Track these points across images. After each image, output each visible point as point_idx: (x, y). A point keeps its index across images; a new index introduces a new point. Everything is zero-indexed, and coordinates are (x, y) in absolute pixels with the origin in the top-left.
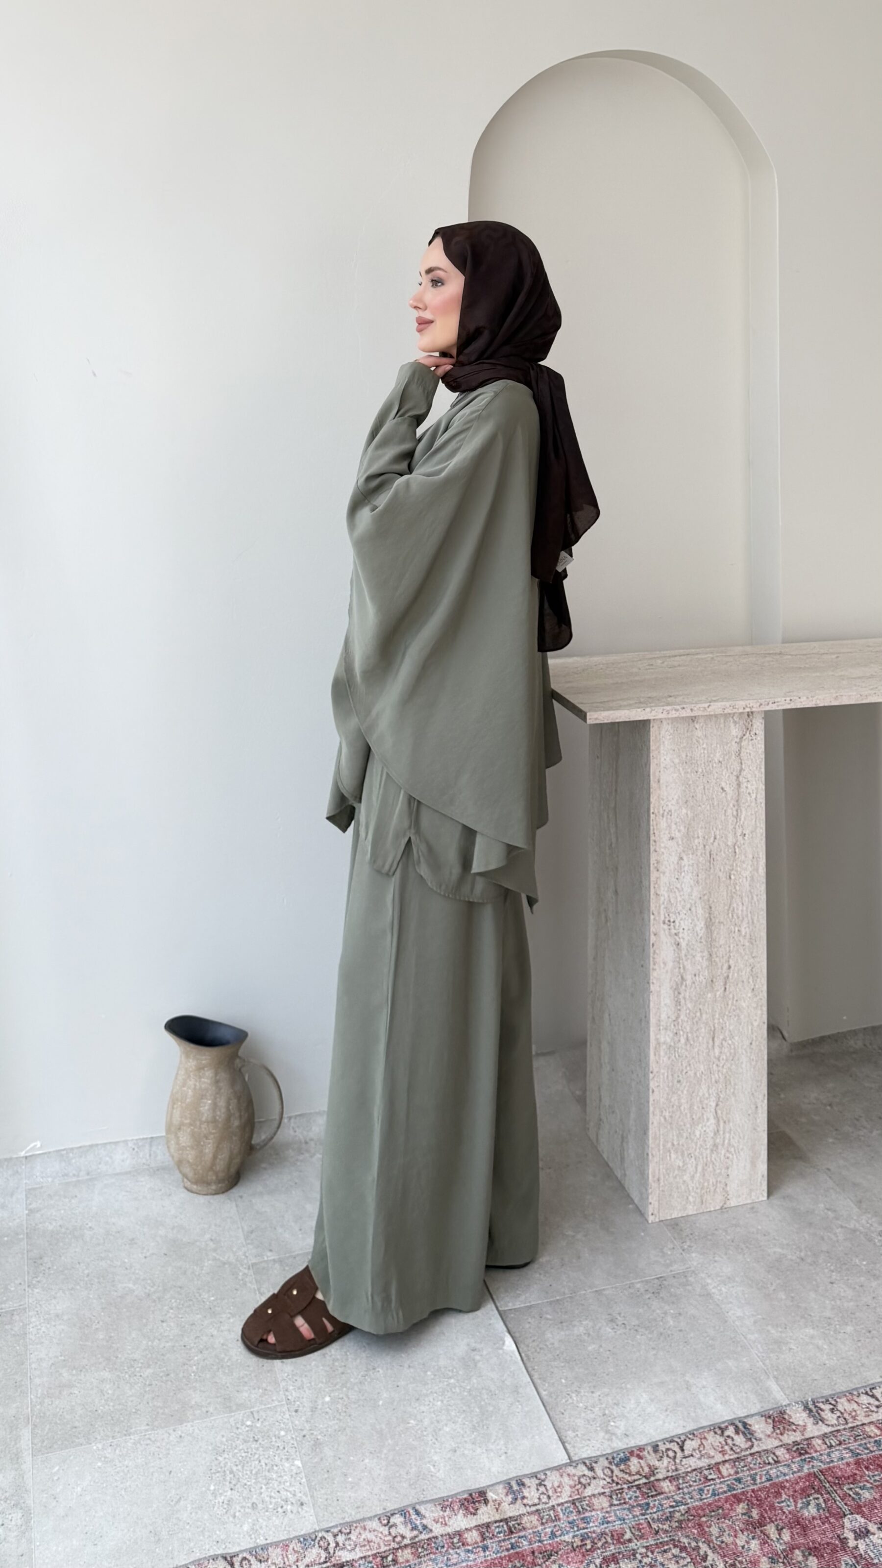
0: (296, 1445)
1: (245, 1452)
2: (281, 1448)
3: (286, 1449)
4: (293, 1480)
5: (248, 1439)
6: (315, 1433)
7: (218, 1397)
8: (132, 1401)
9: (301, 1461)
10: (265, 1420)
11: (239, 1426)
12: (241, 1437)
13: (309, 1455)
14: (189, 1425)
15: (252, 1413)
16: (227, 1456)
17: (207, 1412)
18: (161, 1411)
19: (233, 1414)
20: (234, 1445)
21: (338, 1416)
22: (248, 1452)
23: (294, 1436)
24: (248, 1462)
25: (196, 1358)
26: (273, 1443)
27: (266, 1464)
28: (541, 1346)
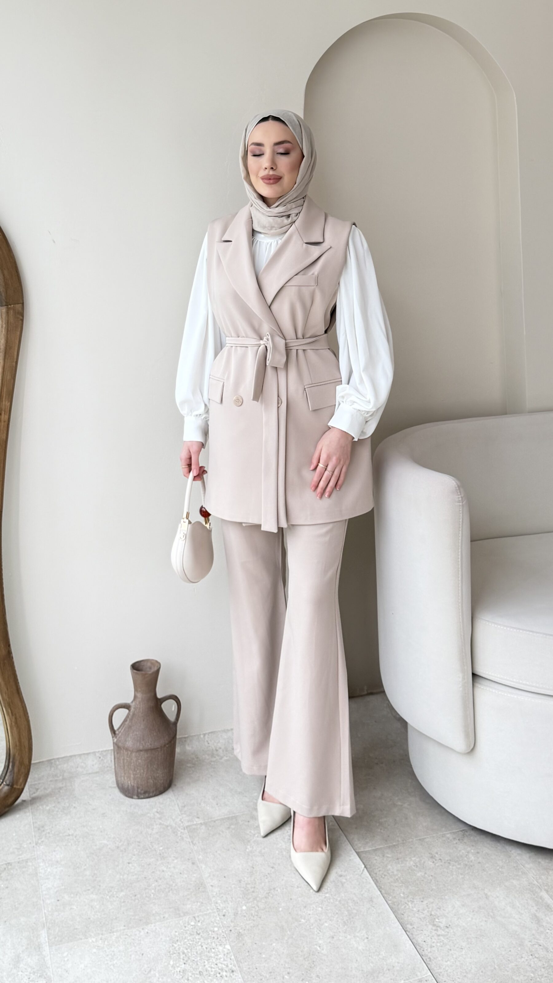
0: (225, 936)
1: (191, 941)
2: (216, 938)
3: (219, 939)
4: (225, 957)
5: (192, 933)
6: (238, 928)
7: (170, 908)
8: (113, 912)
9: (230, 946)
10: (203, 921)
11: (186, 925)
12: (188, 932)
13: (235, 942)
14: (153, 925)
15: (194, 917)
16: (180, 944)
17: (164, 917)
18: (133, 918)
19: (181, 918)
20: (184, 937)
21: (252, 918)
22: (194, 941)
23: (224, 931)
24: (194, 947)
25: (153, 885)
26: (210, 935)
27: (206, 948)
28: (385, 873)
